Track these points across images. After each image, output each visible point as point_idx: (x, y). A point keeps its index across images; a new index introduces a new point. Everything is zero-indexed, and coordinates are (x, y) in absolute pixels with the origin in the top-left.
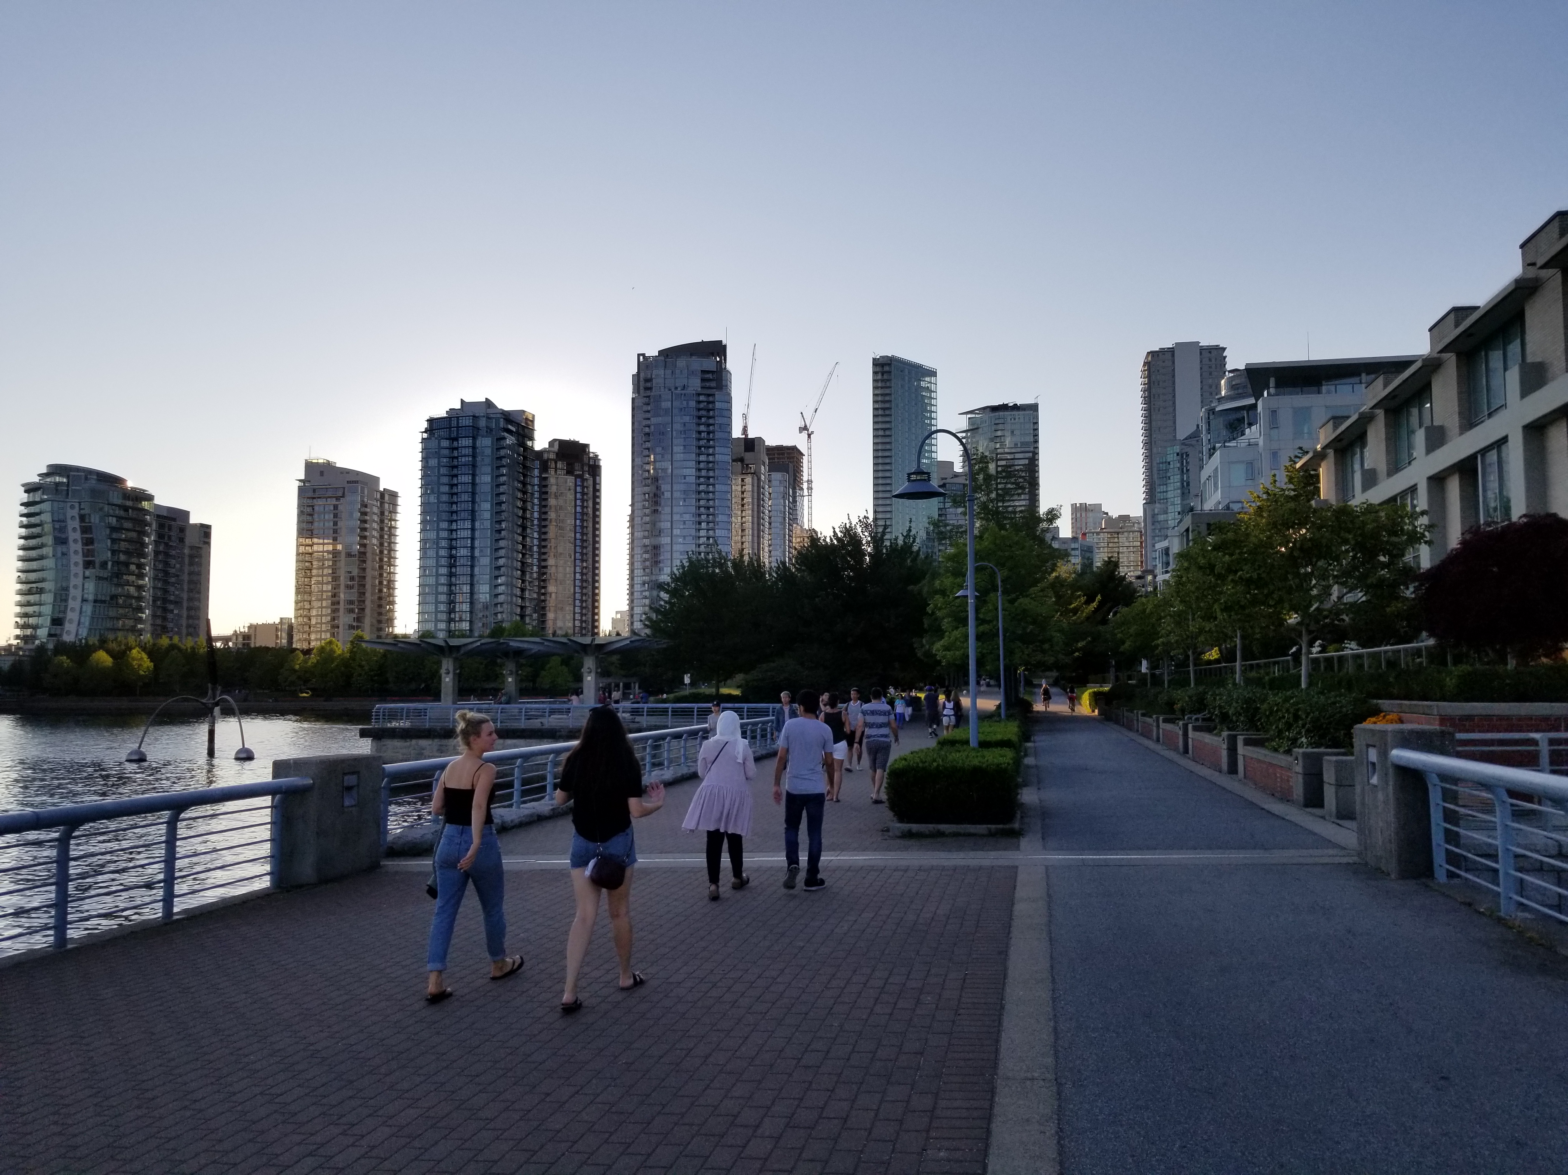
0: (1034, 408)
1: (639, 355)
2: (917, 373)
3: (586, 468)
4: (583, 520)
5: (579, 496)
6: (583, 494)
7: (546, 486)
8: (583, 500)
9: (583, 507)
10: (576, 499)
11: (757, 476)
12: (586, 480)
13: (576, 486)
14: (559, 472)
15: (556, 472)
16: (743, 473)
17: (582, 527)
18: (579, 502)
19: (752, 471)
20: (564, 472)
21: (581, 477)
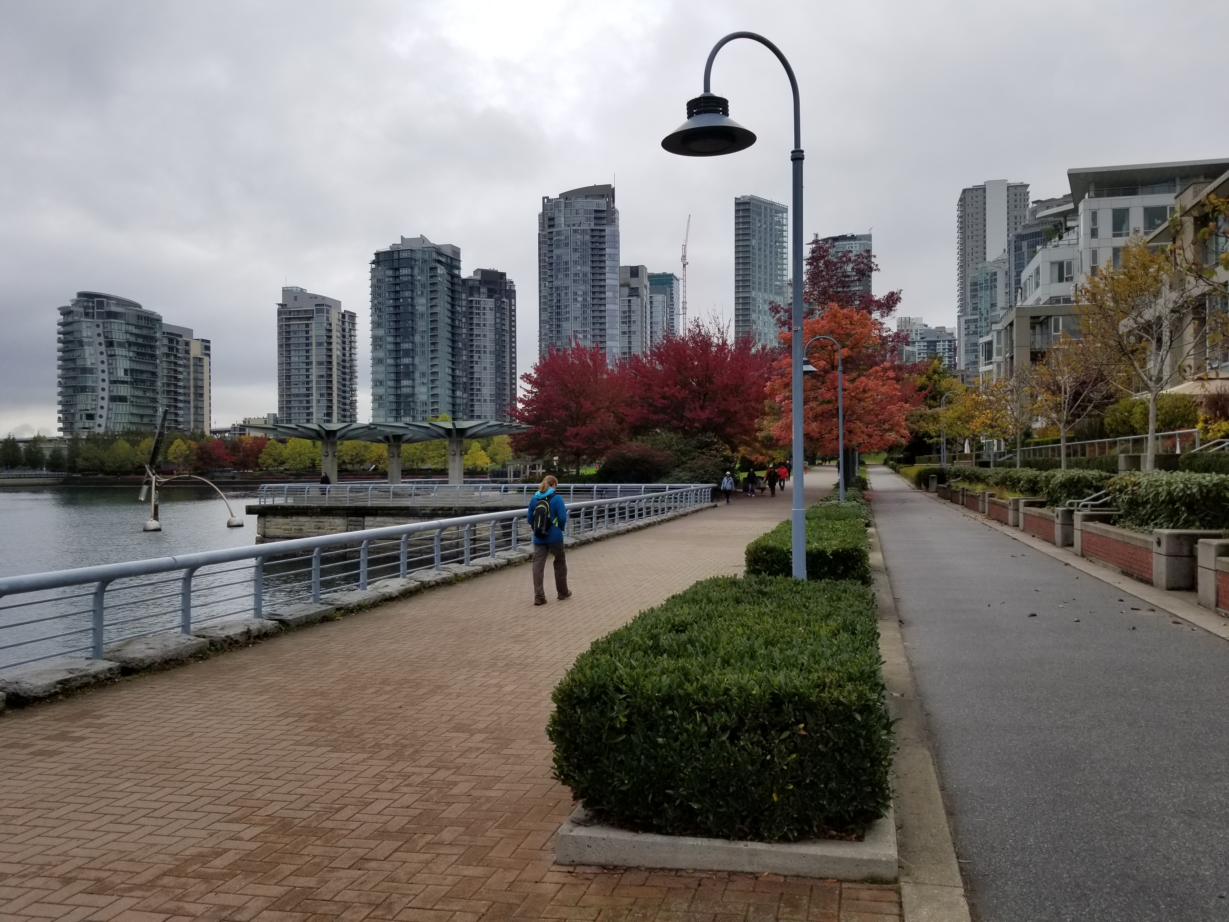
0: (869, 237)
1: (544, 198)
2: (771, 210)
3: (503, 292)
4: (501, 335)
5: (498, 315)
6: (501, 313)
7: (472, 307)
8: (502, 319)
9: (501, 324)
10: (496, 318)
11: (641, 298)
12: (504, 302)
13: (495, 307)
14: (482, 296)
15: (479, 296)
16: (630, 295)
17: (501, 340)
18: (498, 320)
19: (636, 293)
20: (486, 296)
21: (499, 299)
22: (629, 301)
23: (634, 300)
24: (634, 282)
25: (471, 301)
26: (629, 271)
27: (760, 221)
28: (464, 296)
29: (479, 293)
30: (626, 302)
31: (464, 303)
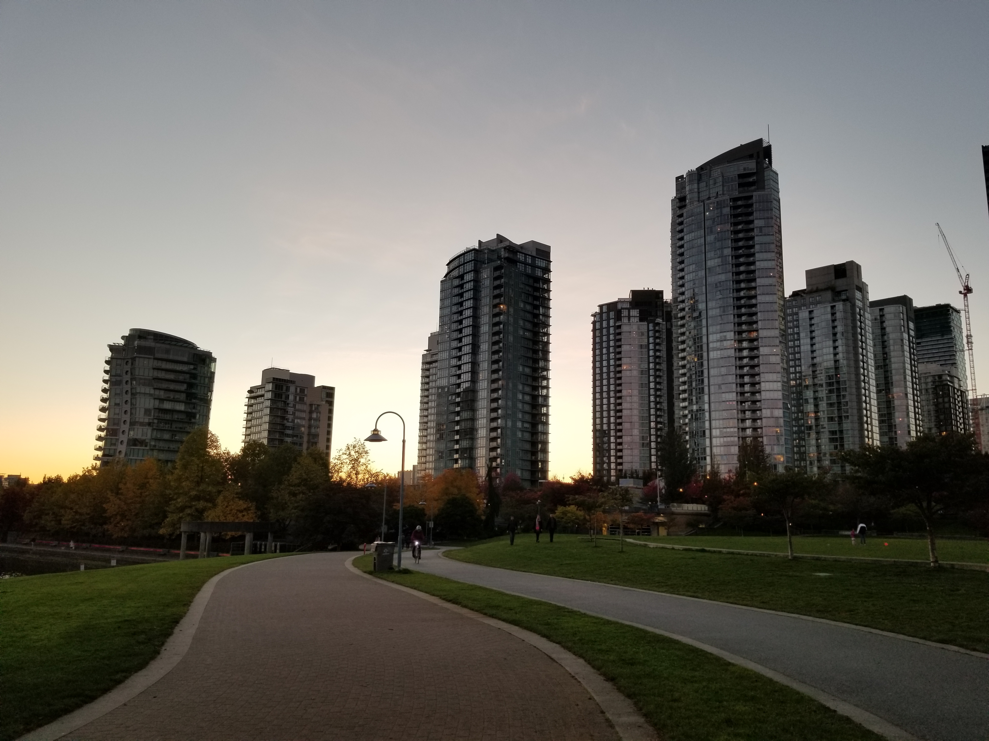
1: (677, 178)
3: (659, 313)
4: (656, 364)
5: (651, 340)
6: (655, 338)
7: (620, 334)
8: (656, 344)
9: (656, 351)
10: (649, 343)
11: (851, 302)
12: (658, 324)
13: (648, 331)
14: (632, 320)
15: (629, 320)
16: (834, 301)
17: (656, 370)
18: (651, 346)
19: (844, 297)
20: (637, 319)
21: (653, 322)
22: (833, 307)
23: (840, 306)
24: (840, 284)
25: (619, 327)
26: (833, 271)
28: (612, 322)
29: (629, 317)
30: (829, 309)
31: (612, 330)
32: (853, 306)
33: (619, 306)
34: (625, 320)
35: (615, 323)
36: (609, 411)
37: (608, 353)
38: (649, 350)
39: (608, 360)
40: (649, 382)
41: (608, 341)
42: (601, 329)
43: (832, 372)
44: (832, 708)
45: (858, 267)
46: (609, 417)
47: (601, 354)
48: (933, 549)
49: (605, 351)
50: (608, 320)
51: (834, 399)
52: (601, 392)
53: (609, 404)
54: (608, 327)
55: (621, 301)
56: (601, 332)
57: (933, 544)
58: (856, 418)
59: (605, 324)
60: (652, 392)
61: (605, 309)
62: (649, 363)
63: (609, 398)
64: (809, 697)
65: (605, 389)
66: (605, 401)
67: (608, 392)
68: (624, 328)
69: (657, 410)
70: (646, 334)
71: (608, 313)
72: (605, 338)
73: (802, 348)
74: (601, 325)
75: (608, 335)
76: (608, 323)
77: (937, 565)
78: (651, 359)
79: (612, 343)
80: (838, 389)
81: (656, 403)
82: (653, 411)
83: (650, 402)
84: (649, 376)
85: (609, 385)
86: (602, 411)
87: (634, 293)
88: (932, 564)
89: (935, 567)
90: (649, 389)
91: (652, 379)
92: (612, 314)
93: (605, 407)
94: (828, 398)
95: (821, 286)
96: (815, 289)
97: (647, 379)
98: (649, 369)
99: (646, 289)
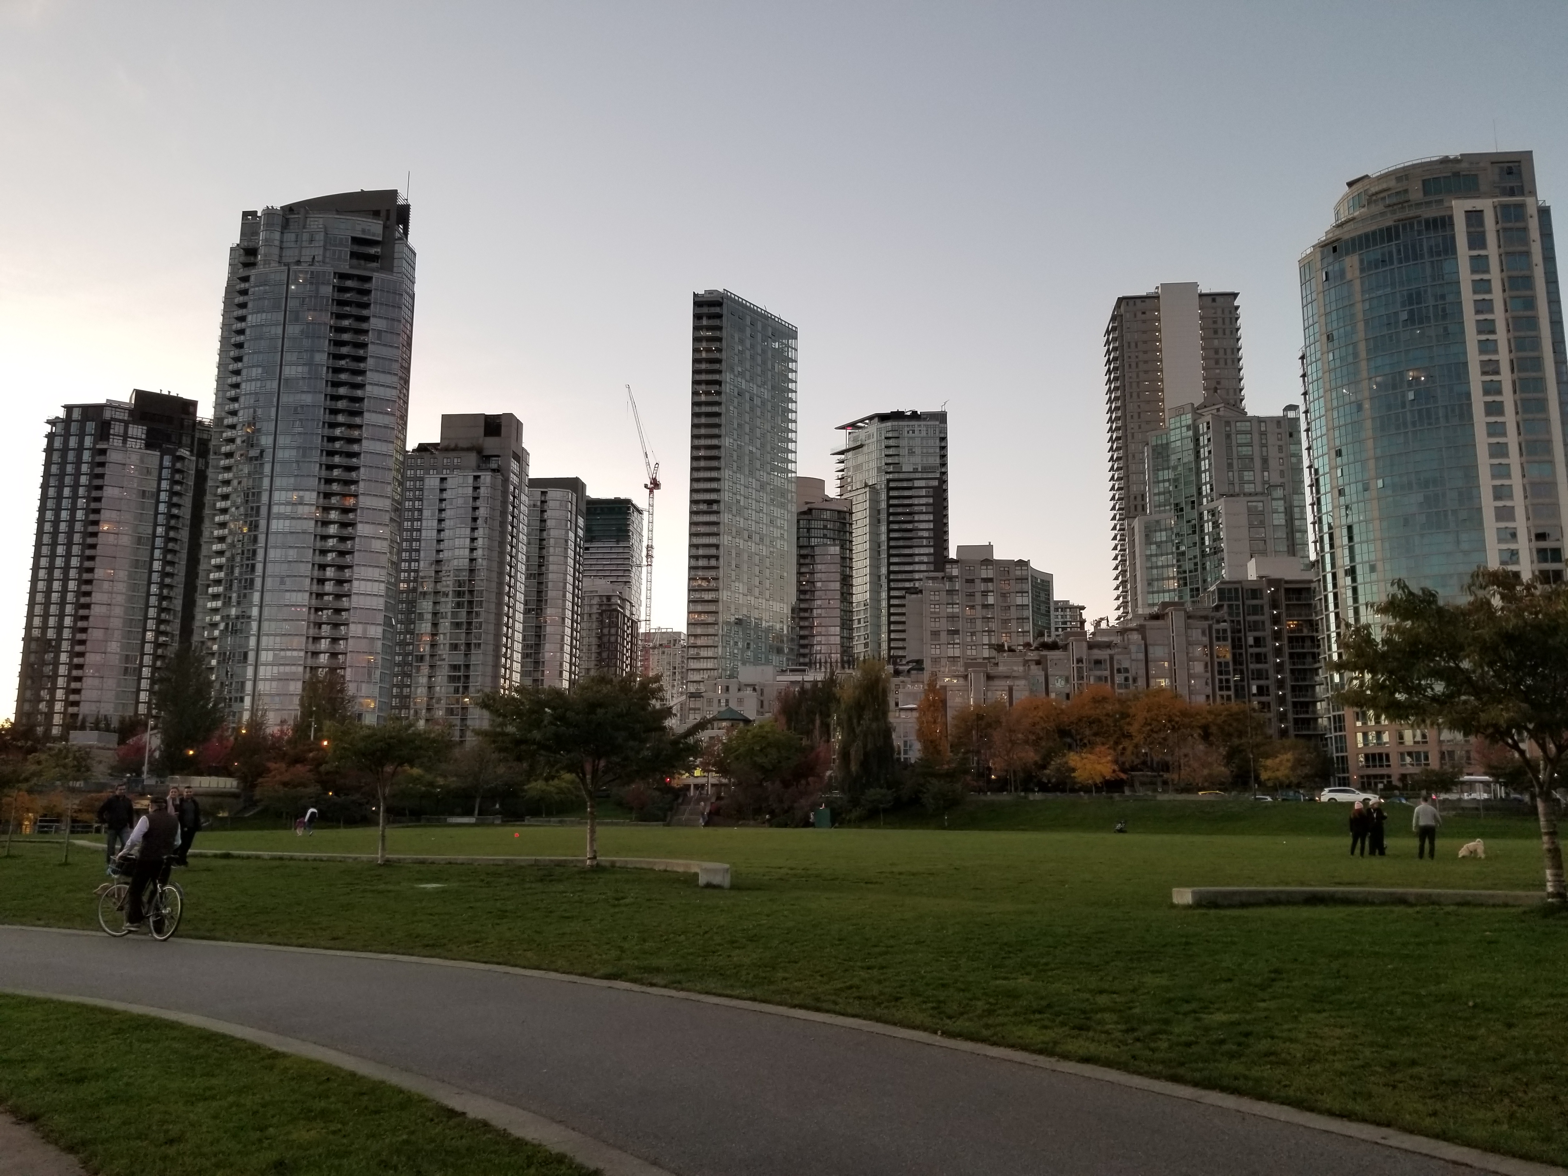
0: (941, 417)
1: (245, 214)
2: (765, 327)
3: (186, 440)
4: (169, 528)
5: (165, 485)
6: (174, 482)
7: (102, 464)
8: (172, 493)
9: (171, 505)
10: (159, 490)
11: (502, 475)
12: (181, 458)
13: (161, 467)
14: (130, 443)
15: (125, 441)
16: (479, 468)
17: (168, 539)
18: (163, 496)
19: (494, 465)
20: (140, 444)
21: (171, 453)
22: (476, 478)
23: (487, 478)
24: (491, 444)
25: (103, 452)
26: (482, 424)
27: (741, 341)
28: (88, 441)
29: (125, 437)
30: (470, 480)
31: (86, 456)
32: (506, 481)
33: (107, 415)
34: (117, 442)
35: (95, 442)
36: (63, 603)
37: (75, 497)
38: (158, 502)
39: (73, 510)
40: (152, 559)
41: (78, 474)
42: (65, 450)
43: (464, 577)
44: (458, 1108)
45: (519, 425)
46: (61, 616)
47: (59, 497)
48: (592, 840)
49: (67, 492)
50: (81, 436)
51: (463, 617)
52: (51, 569)
53: (64, 591)
54: (80, 449)
55: (111, 405)
56: (64, 456)
57: (593, 832)
58: (491, 648)
59: (73, 442)
60: (155, 577)
61: (76, 415)
62: (156, 525)
63: (65, 580)
64: (419, 1096)
65: (59, 562)
66: (56, 585)
67: (66, 568)
68: (113, 456)
69: (161, 610)
70: (155, 473)
71: (83, 421)
72: (70, 469)
73: (424, 533)
74: (66, 442)
75: (79, 462)
76: (81, 442)
77: (595, 863)
78: (161, 519)
79: (84, 480)
80: (470, 603)
81: (162, 598)
82: (152, 612)
83: (148, 594)
84: (153, 548)
85: (68, 556)
86: (47, 604)
87: (140, 395)
88: (588, 862)
89: (592, 866)
90: (151, 571)
91: (157, 553)
92: (91, 427)
93: (55, 597)
94: (454, 615)
95: (463, 444)
96: (453, 446)
97: (148, 553)
98: (154, 536)
99: (165, 392)
